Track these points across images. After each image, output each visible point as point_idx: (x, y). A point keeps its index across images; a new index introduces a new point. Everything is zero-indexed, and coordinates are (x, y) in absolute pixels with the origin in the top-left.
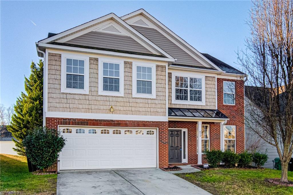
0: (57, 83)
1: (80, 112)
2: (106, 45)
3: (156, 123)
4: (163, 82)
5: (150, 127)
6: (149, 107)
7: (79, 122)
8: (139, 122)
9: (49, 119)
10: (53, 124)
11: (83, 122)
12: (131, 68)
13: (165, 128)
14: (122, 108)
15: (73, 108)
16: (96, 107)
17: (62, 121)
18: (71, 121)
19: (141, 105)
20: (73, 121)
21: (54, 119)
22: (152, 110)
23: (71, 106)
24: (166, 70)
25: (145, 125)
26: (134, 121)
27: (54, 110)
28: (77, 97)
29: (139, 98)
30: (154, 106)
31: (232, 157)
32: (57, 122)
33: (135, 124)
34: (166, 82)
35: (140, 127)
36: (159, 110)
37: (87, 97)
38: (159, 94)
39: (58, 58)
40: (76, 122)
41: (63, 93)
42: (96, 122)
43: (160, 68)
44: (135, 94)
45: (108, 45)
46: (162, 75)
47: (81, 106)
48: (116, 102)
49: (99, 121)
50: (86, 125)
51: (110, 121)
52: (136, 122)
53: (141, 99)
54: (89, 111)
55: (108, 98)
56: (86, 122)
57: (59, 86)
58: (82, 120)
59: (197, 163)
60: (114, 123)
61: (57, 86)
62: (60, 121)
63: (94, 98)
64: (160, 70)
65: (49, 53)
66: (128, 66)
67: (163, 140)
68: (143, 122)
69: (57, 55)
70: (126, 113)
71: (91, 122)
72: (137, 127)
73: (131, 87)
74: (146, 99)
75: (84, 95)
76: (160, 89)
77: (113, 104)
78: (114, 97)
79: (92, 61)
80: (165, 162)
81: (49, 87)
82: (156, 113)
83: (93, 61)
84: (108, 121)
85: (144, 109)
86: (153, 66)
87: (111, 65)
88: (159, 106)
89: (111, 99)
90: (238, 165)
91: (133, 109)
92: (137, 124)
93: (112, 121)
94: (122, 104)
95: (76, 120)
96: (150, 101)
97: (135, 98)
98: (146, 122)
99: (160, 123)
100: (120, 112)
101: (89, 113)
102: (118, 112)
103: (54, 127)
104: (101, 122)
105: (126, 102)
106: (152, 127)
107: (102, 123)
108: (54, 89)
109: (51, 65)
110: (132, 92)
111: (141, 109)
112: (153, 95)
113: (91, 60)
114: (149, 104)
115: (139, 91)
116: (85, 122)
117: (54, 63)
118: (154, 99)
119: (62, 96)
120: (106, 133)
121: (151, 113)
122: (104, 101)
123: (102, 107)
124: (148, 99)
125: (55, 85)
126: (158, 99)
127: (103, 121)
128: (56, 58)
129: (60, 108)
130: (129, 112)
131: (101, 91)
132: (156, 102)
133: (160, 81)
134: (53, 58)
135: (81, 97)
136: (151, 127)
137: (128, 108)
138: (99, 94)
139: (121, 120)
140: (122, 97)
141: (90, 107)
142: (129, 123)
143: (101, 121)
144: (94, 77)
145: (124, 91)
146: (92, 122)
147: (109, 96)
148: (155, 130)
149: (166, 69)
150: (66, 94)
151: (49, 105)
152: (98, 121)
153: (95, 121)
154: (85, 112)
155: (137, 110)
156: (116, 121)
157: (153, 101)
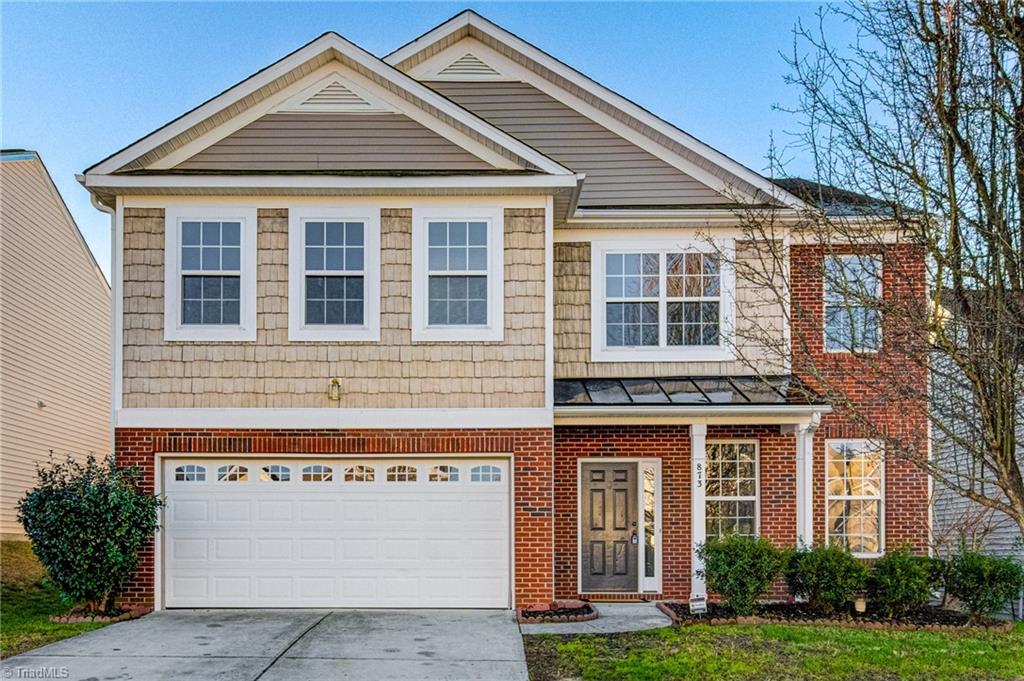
0: (151, 309)
1: (226, 406)
2: (314, 158)
3: (502, 434)
4: (534, 273)
5: (477, 451)
6: (478, 374)
7: (220, 439)
8: (436, 435)
9: (124, 434)
10: (136, 449)
11: (235, 439)
12: (408, 232)
13: (537, 454)
14: (372, 386)
15: (205, 392)
16: (282, 386)
17: (165, 439)
18: (195, 439)
19: (445, 370)
20: (200, 439)
21: (139, 434)
22: (489, 386)
23: (198, 385)
24: (544, 228)
25: (458, 444)
26: (418, 430)
27: (143, 404)
28: (216, 353)
29: (435, 344)
30: (495, 369)
31: (825, 568)
32: (149, 444)
33: (419, 440)
34: (544, 272)
35: (438, 452)
36: (517, 385)
37: (250, 350)
38: (518, 321)
39: (156, 223)
40: (210, 440)
41: (172, 344)
42: (279, 440)
43: (522, 219)
44: (421, 328)
45: (322, 158)
46: (530, 246)
47: (228, 386)
48: (351, 363)
49: (290, 435)
50: (245, 451)
51: (329, 435)
52: (423, 433)
53: (444, 348)
54: (257, 400)
55: (323, 350)
56: (245, 439)
57: (157, 318)
58: (230, 435)
59: (689, 593)
60: (344, 440)
61: (153, 321)
62: (160, 439)
63: (273, 353)
64: (520, 227)
65: (125, 209)
66: (397, 227)
67: (530, 499)
68: (451, 435)
69: (151, 215)
70: (388, 399)
71: (260, 440)
72: (428, 452)
73: (407, 305)
74: (464, 344)
75: (241, 344)
76: (521, 304)
77: (338, 370)
78: (346, 344)
79: (267, 223)
80: (538, 585)
81: (128, 324)
82: (505, 398)
83: (271, 220)
84: (320, 432)
85: (455, 385)
86: (491, 214)
87: (335, 228)
88: (517, 369)
89: (333, 353)
90: (868, 604)
91: (416, 386)
92: (428, 440)
93: (334, 435)
94: (373, 369)
95: (210, 435)
96: (479, 352)
97: (424, 344)
98: (462, 434)
99: (517, 434)
100: (366, 399)
101: (257, 406)
102: (360, 398)
103: (140, 459)
104: (294, 440)
105: (389, 361)
106: (487, 451)
107: (299, 444)
108: (143, 332)
109: (135, 251)
110: (409, 322)
111: (444, 386)
112: (494, 328)
113: (263, 220)
114: (478, 365)
115: (436, 317)
116: (240, 439)
117: (142, 241)
118: (498, 344)
119: (167, 352)
120: (310, 480)
121: (485, 399)
122: (308, 363)
123: (301, 385)
124: (472, 344)
125: (145, 316)
126: (512, 340)
127: (304, 435)
128: (150, 224)
129: (162, 396)
130: (397, 398)
131: (298, 327)
132: (506, 353)
133: (519, 272)
134: (139, 225)
135: (230, 353)
136: (482, 451)
137: (394, 385)
138: (290, 339)
139: (367, 430)
140: (372, 344)
141: (259, 386)
142: (398, 440)
143: (295, 435)
144: (273, 279)
145: (381, 321)
146: (265, 439)
147: (326, 344)
148: (503, 465)
149: (544, 223)
150: (183, 344)
151: (128, 387)
152: (284, 435)
153: (275, 435)
154: (242, 407)
155: (427, 388)
156: (348, 435)
157: (492, 352)
